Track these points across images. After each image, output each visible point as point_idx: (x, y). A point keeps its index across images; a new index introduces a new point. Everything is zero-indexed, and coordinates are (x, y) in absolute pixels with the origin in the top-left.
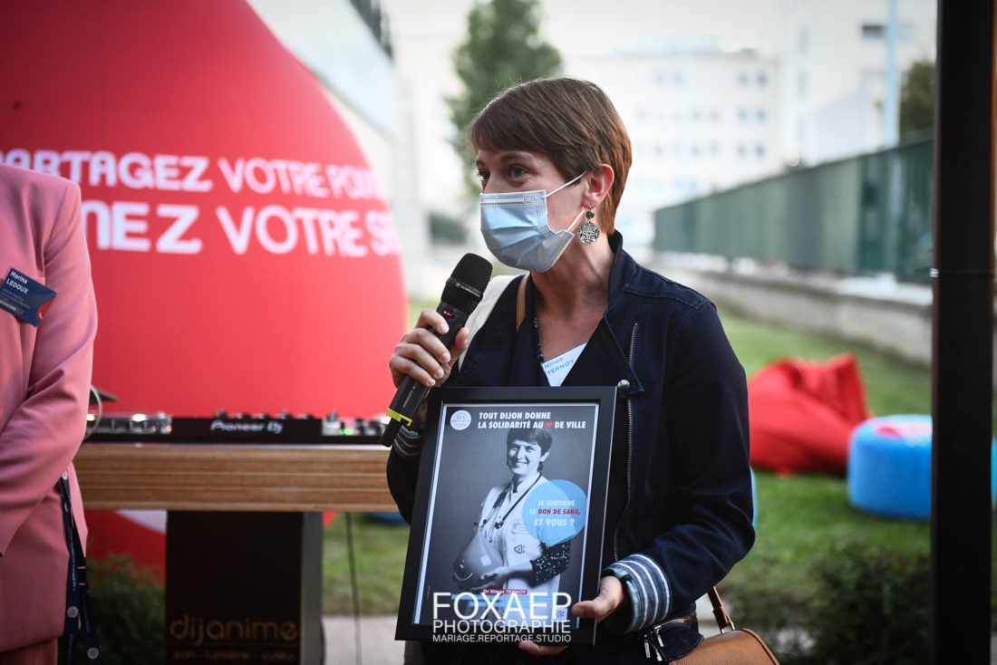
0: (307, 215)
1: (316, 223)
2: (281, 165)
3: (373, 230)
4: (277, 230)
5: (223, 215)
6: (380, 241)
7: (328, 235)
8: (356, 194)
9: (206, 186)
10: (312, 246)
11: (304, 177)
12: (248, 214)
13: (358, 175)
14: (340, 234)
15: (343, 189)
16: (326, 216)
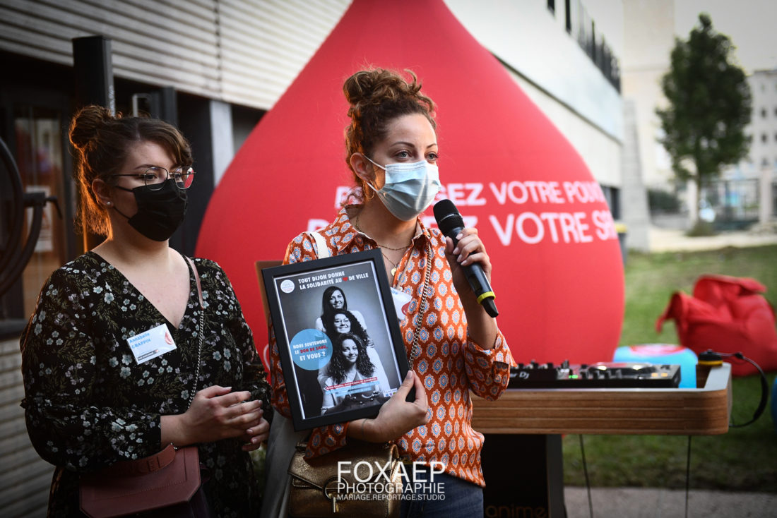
0: (551, 217)
1: (557, 222)
2: (531, 184)
3: (597, 223)
4: (530, 228)
5: (494, 220)
6: (602, 231)
7: (565, 229)
8: (584, 200)
9: (482, 202)
10: (555, 238)
11: (548, 191)
12: (511, 219)
13: (584, 186)
14: (574, 228)
15: (575, 197)
16: (563, 217)
